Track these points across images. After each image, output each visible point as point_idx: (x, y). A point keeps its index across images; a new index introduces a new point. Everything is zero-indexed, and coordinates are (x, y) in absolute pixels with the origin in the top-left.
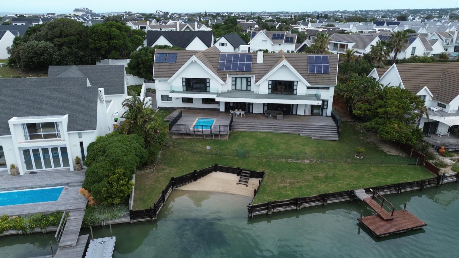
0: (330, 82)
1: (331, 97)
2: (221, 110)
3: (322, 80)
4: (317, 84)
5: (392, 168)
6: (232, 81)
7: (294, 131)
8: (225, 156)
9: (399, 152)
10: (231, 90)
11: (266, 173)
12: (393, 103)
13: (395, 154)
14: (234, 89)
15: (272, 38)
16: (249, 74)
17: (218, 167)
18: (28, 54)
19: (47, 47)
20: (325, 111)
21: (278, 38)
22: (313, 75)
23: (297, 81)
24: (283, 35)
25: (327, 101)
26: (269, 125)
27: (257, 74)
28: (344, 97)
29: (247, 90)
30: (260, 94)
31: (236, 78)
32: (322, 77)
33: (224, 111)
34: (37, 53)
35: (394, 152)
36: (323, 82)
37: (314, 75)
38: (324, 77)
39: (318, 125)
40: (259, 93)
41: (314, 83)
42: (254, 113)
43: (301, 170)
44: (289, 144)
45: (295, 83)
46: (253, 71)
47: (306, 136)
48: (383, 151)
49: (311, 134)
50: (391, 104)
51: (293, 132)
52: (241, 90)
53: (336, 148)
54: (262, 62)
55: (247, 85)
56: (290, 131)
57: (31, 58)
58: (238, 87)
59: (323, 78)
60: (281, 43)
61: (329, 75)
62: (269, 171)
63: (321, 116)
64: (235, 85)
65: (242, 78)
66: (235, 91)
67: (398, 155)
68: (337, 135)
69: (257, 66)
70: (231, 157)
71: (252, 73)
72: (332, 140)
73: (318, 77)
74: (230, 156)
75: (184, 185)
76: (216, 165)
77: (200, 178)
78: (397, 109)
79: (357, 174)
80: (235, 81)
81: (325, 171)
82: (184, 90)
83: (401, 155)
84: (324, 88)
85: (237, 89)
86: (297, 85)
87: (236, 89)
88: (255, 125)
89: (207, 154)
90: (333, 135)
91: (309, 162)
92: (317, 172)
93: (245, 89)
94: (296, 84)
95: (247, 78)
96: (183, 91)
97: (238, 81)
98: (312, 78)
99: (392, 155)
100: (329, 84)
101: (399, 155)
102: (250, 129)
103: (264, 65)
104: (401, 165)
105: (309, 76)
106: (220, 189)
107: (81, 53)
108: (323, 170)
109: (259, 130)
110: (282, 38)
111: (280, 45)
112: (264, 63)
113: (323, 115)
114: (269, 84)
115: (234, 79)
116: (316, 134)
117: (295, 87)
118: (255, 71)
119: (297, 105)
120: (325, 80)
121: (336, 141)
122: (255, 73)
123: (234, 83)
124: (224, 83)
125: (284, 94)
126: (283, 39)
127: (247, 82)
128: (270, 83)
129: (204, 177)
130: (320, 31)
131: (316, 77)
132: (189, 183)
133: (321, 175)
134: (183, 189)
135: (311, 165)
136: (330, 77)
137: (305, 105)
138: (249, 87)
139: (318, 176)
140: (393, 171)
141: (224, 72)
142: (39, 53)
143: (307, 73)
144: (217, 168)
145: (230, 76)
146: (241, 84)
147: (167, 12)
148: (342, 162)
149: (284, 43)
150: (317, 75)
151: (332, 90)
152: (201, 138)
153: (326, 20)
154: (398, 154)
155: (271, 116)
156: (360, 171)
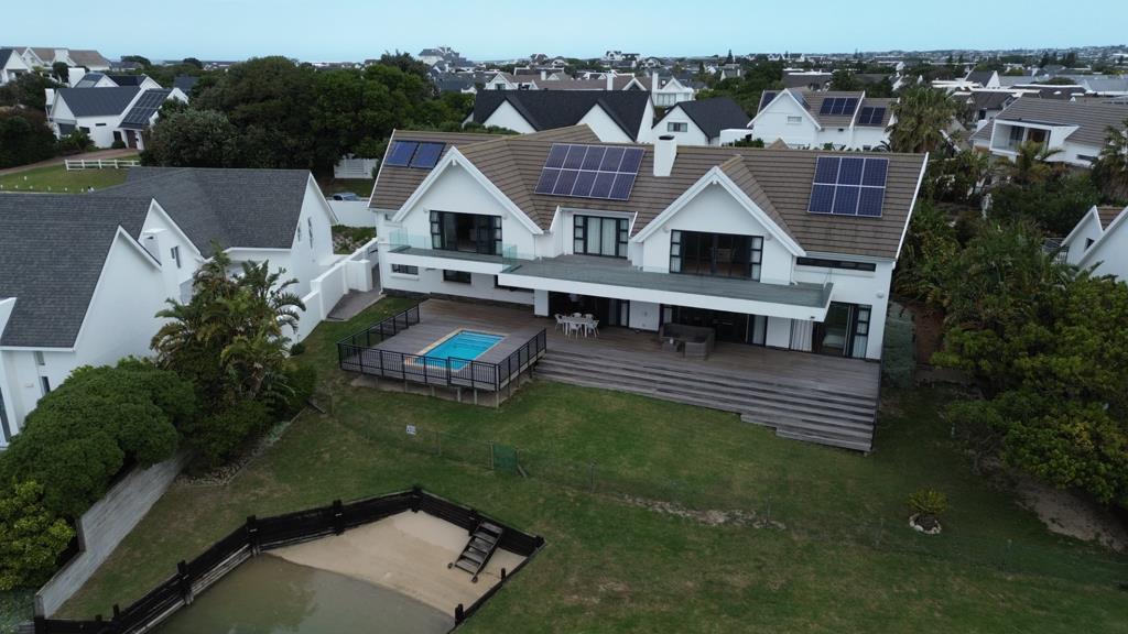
0: (875, 247)
1: (880, 297)
2: (537, 312)
3: (850, 239)
4: (832, 249)
5: (1044, 592)
6: (575, 227)
7: (726, 401)
8: (458, 464)
9: (1099, 529)
10: (572, 253)
11: (548, 545)
12: (1083, 337)
13: (1079, 535)
14: (580, 249)
15: (819, 110)
16: (620, 208)
17: (422, 495)
18: (171, 141)
19: (211, 126)
20: (858, 341)
21: (837, 112)
22: (821, 219)
23: (762, 237)
24: (854, 102)
25: (868, 309)
26: (650, 373)
27: (643, 210)
28: (927, 302)
29: (617, 256)
30: (644, 270)
31: (586, 219)
32: (854, 227)
33: (546, 314)
34: (188, 139)
35: (1077, 526)
36: (854, 245)
37: (829, 219)
38: (860, 228)
39: (814, 390)
40: (642, 268)
41: (820, 248)
42: (632, 329)
43: (676, 546)
44: (686, 445)
45: (757, 244)
46: (635, 199)
47: (761, 421)
48: (1033, 515)
49: (779, 417)
50: (1074, 343)
51: (721, 404)
52: (600, 255)
53: (850, 481)
54: (667, 173)
55: (619, 242)
56: (713, 398)
57: (178, 151)
58: (593, 247)
59: (853, 233)
60: (844, 125)
61: (880, 223)
62: (562, 536)
63: (846, 357)
64: (585, 238)
65: (602, 218)
66: (584, 259)
67: (1091, 541)
68: (868, 431)
69: (651, 184)
70: (476, 468)
71: (631, 204)
72: (849, 450)
73: (838, 226)
74: (474, 463)
75: (296, 543)
76: (417, 490)
77: (356, 526)
78: (1089, 365)
79: (885, 596)
80: (582, 226)
81: (760, 568)
82: (437, 246)
83: (1104, 540)
84: (857, 266)
85: (589, 251)
86: (761, 250)
87: (585, 252)
88: (608, 367)
89: (412, 446)
90: (855, 429)
91: (721, 520)
92: (729, 567)
93: (613, 253)
94: (759, 248)
95: (618, 221)
96: (434, 248)
97: (593, 226)
98: (818, 230)
99: (1067, 538)
100: (871, 252)
101: (1097, 540)
102: (590, 379)
103: (671, 181)
104: (1087, 588)
105: (807, 224)
106: (388, 575)
107: (290, 141)
108: (756, 560)
109: (612, 387)
110: (850, 112)
111: (841, 130)
112: (675, 176)
113: (854, 355)
114: (672, 243)
115: (580, 222)
116: (795, 420)
117: (755, 257)
118: (641, 200)
119: (766, 318)
120: (859, 240)
121: (862, 452)
122: (641, 205)
123: (580, 234)
124: (542, 232)
125: (721, 277)
126: (852, 113)
127: (619, 231)
128: (677, 238)
129: (370, 525)
130: (1014, 96)
131: (832, 225)
132: (316, 538)
133: (739, 581)
134: (286, 558)
135: (721, 535)
136: (880, 229)
137: (793, 320)
138: (622, 247)
139: (723, 584)
140: (1042, 608)
141: (551, 199)
142: (193, 138)
143: (803, 213)
144: (415, 501)
145: (570, 212)
146: (601, 238)
147: (633, 55)
148: (848, 536)
149: (856, 124)
150: (835, 220)
151: (884, 274)
152: (425, 394)
153: (1064, 68)
154: (1092, 536)
155: (672, 341)
156: (899, 588)
